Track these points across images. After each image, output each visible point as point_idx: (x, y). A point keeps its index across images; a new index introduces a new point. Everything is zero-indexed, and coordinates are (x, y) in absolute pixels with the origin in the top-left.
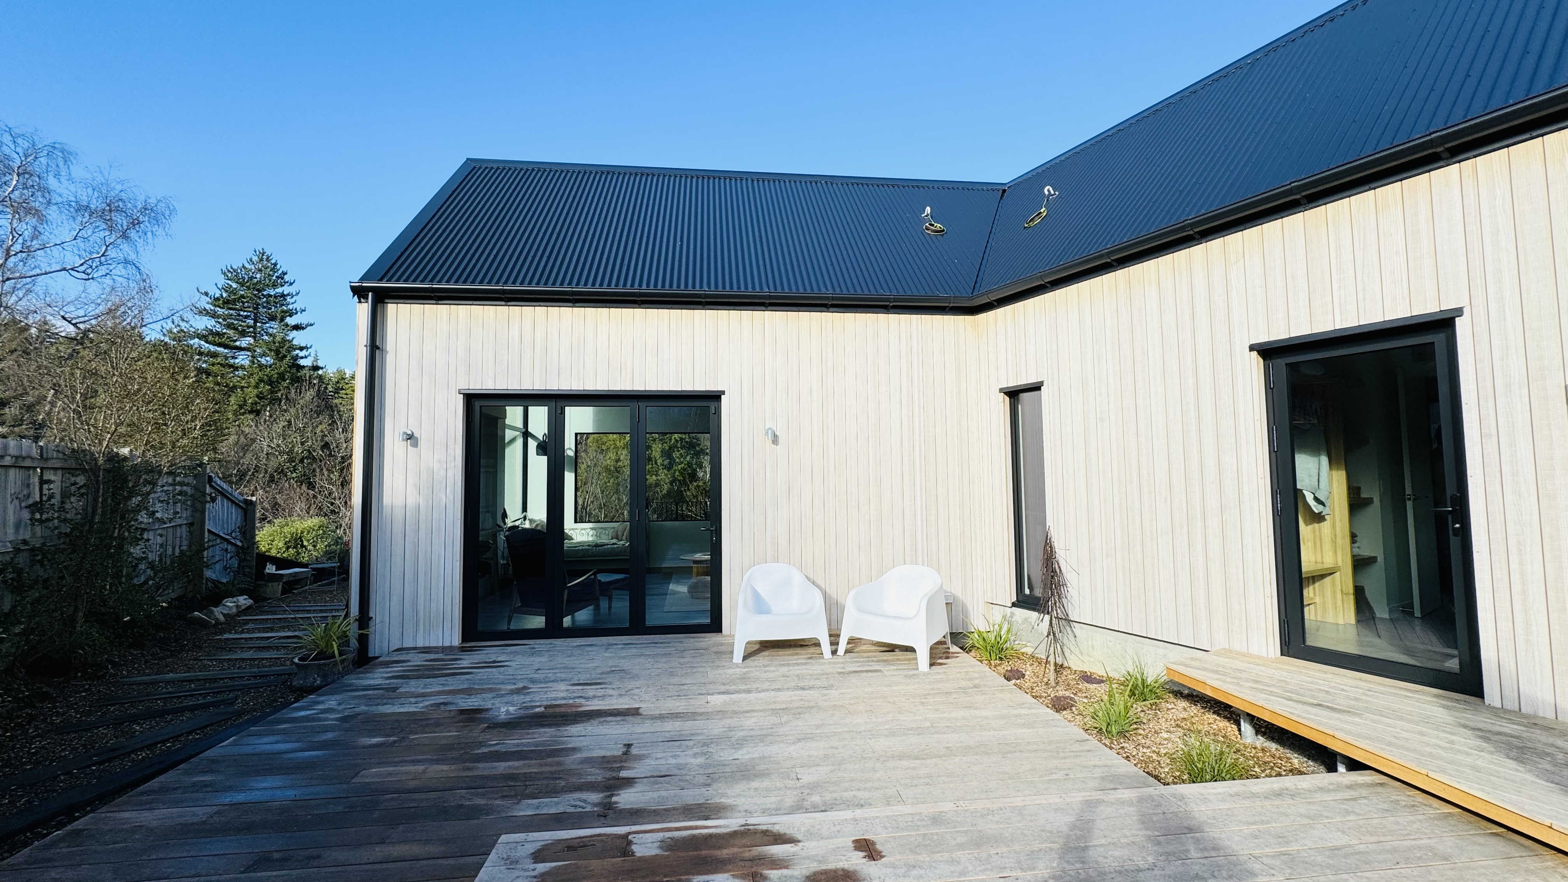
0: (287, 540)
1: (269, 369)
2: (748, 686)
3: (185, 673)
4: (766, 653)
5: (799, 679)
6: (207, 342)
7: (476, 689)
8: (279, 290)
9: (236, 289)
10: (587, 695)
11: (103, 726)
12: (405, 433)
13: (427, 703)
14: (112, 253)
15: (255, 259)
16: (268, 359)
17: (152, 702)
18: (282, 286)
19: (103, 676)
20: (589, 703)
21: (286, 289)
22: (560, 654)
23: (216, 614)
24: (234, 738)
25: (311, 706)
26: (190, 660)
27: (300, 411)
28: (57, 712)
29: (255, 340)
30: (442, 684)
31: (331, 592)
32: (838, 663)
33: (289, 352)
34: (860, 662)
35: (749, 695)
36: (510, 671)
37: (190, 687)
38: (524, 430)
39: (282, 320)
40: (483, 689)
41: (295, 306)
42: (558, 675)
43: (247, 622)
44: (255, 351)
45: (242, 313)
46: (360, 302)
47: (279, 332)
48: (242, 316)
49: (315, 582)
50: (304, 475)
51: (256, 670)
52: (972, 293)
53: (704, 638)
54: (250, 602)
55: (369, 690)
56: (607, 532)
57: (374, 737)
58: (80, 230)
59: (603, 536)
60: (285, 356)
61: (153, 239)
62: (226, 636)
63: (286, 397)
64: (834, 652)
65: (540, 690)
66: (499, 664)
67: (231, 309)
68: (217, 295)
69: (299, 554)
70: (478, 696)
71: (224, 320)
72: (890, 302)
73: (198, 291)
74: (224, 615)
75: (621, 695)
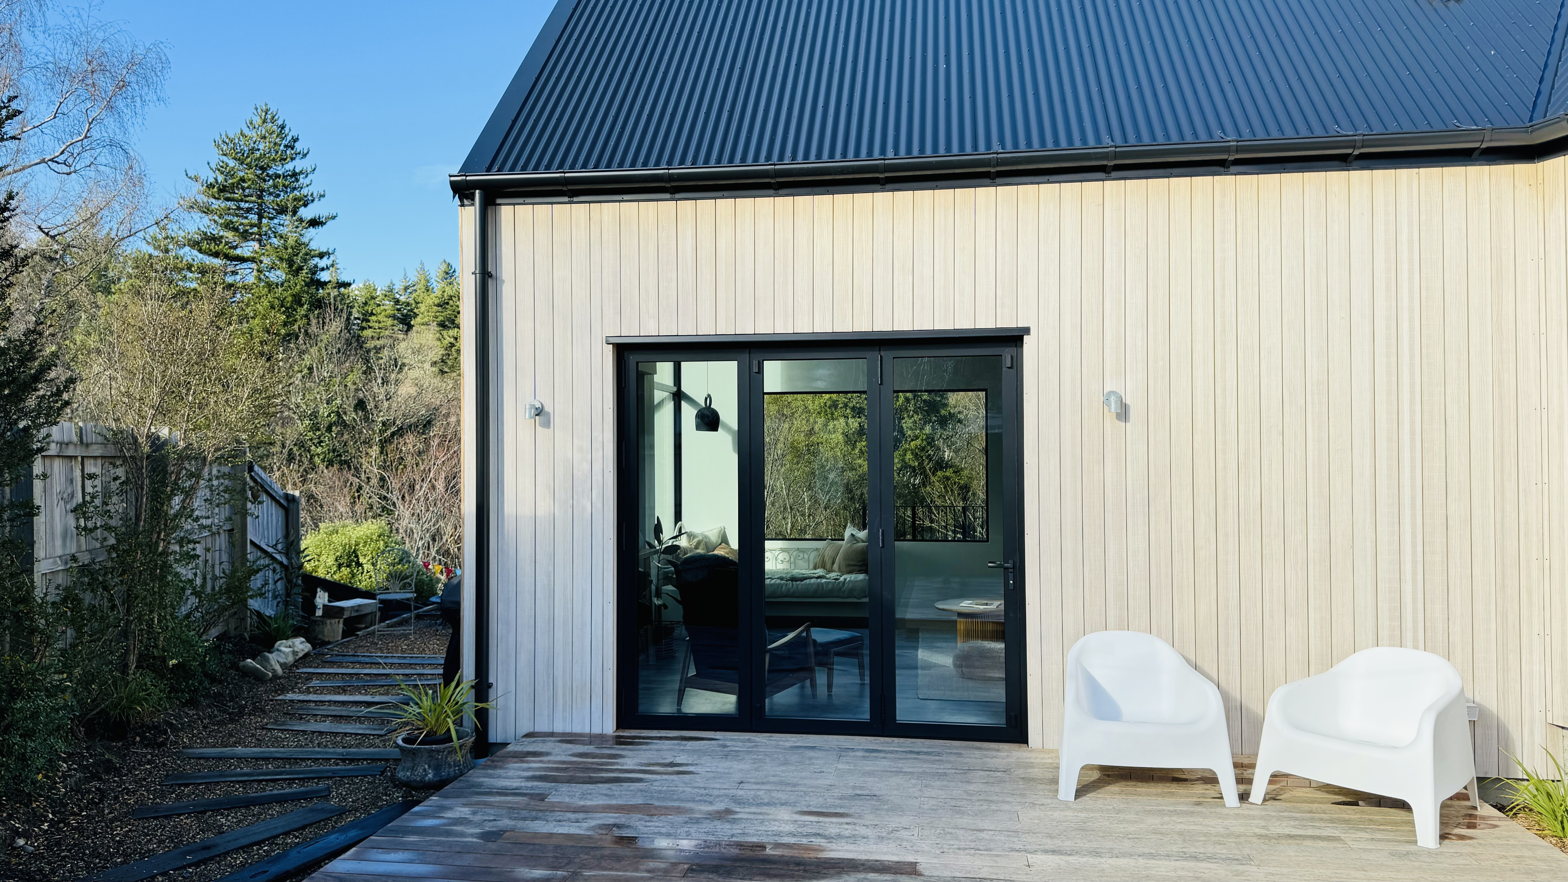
0: (338, 554)
1: (280, 289)
2: (1094, 845)
3: (255, 747)
4: (1115, 788)
5: (1184, 841)
6: (200, 251)
7: (656, 808)
8: (289, 166)
9: (233, 168)
10: (827, 833)
11: (184, 814)
12: (532, 406)
13: (593, 823)
14: (95, 133)
15: (257, 121)
16: (278, 273)
17: (229, 786)
18: (292, 159)
19: (163, 744)
20: (834, 846)
21: (298, 165)
22: (768, 760)
23: (273, 663)
24: (354, 849)
25: (438, 812)
26: (256, 729)
27: (324, 353)
28: (126, 788)
29: (261, 246)
30: (606, 795)
31: (406, 637)
32: (1253, 818)
33: (305, 261)
34: (1296, 819)
35: (1099, 859)
36: (699, 781)
37: (267, 768)
38: (675, 389)
39: (295, 213)
40: (666, 808)
41: (311, 189)
42: (774, 794)
43: (310, 677)
44: (261, 262)
45: (242, 205)
46: (462, 205)
47: (291, 232)
48: (242, 209)
49: (382, 620)
50: (334, 451)
51: (340, 750)
52: (1531, 120)
53: (998, 750)
54: (307, 647)
55: (506, 795)
56: (806, 556)
57: (534, 867)
58: (61, 103)
59: (800, 563)
60: (300, 268)
61: (143, 106)
62: (290, 696)
63: (306, 331)
64: (1244, 797)
65: (752, 816)
66: (681, 769)
67: (228, 199)
68: (211, 180)
69: (354, 575)
70: (662, 817)
71: (221, 216)
72: (1354, 147)
73: (187, 175)
74: (281, 665)
75: (881, 838)
